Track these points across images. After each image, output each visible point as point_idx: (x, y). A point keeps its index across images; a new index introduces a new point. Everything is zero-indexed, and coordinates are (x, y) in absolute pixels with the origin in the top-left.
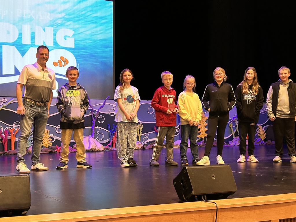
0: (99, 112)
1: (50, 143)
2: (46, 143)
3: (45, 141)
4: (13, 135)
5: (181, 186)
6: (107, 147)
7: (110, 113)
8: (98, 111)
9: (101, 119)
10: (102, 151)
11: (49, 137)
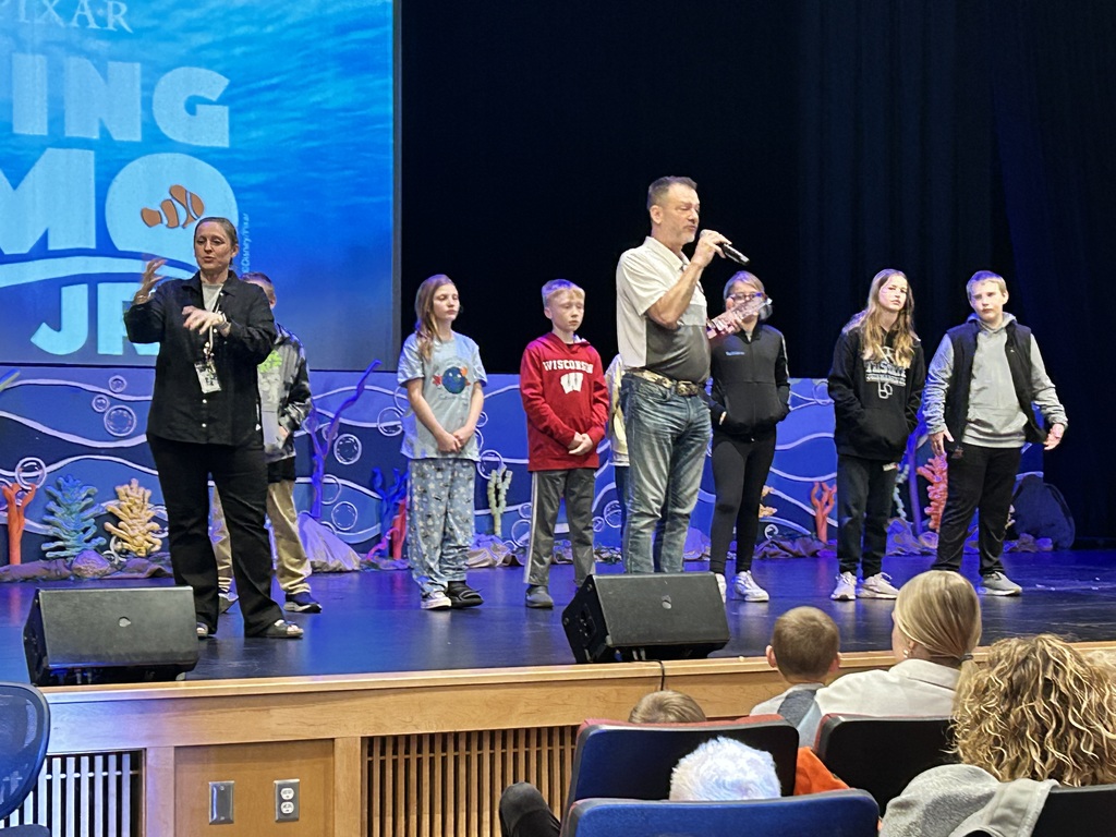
0: (342, 420)
1: (154, 540)
2: (140, 538)
3: (137, 531)
4: (15, 509)
5: (581, 625)
6: (372, 556)
7: (383, 425)
8: (337, 415)
9: (347, 451)
10: (353, 571)
11: (149, 518)
